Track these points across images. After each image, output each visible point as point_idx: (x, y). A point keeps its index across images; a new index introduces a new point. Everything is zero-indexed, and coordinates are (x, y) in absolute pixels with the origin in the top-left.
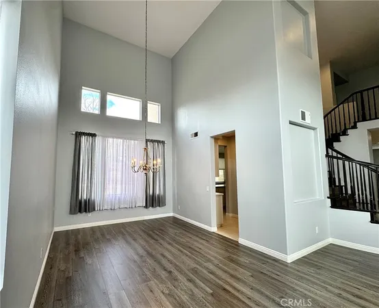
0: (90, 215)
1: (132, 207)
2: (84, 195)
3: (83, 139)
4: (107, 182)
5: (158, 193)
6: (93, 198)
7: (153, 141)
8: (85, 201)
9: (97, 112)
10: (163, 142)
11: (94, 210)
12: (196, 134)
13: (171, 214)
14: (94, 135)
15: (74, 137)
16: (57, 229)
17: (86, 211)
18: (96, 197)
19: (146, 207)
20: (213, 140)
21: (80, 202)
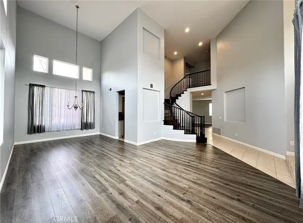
0: (42, 134)
1: (72, 129)
2: (37, 123)
3: (36, 89)
4: (54, 115)
5: (89, 121)
6: (43, 124)
7: (86, 91)
8: (38, 126)
9: (46, 71)
10: (94, 92)
11: (45, 131)
12: (111, 89)
13: (99, 133)
14: (43, 86)
15: (28, 87)
16: (16, 143)
17: (38, 132)
18: (46, 123)
19: (82, 129)
20: (118, 94)
21: (34, 127)
